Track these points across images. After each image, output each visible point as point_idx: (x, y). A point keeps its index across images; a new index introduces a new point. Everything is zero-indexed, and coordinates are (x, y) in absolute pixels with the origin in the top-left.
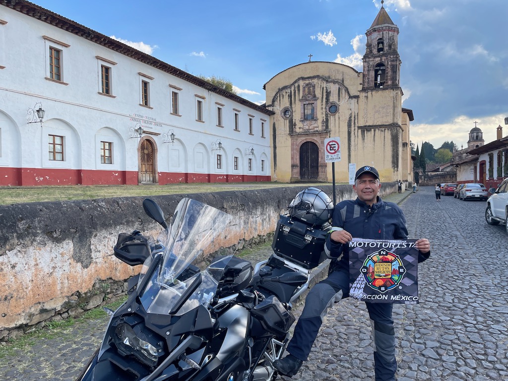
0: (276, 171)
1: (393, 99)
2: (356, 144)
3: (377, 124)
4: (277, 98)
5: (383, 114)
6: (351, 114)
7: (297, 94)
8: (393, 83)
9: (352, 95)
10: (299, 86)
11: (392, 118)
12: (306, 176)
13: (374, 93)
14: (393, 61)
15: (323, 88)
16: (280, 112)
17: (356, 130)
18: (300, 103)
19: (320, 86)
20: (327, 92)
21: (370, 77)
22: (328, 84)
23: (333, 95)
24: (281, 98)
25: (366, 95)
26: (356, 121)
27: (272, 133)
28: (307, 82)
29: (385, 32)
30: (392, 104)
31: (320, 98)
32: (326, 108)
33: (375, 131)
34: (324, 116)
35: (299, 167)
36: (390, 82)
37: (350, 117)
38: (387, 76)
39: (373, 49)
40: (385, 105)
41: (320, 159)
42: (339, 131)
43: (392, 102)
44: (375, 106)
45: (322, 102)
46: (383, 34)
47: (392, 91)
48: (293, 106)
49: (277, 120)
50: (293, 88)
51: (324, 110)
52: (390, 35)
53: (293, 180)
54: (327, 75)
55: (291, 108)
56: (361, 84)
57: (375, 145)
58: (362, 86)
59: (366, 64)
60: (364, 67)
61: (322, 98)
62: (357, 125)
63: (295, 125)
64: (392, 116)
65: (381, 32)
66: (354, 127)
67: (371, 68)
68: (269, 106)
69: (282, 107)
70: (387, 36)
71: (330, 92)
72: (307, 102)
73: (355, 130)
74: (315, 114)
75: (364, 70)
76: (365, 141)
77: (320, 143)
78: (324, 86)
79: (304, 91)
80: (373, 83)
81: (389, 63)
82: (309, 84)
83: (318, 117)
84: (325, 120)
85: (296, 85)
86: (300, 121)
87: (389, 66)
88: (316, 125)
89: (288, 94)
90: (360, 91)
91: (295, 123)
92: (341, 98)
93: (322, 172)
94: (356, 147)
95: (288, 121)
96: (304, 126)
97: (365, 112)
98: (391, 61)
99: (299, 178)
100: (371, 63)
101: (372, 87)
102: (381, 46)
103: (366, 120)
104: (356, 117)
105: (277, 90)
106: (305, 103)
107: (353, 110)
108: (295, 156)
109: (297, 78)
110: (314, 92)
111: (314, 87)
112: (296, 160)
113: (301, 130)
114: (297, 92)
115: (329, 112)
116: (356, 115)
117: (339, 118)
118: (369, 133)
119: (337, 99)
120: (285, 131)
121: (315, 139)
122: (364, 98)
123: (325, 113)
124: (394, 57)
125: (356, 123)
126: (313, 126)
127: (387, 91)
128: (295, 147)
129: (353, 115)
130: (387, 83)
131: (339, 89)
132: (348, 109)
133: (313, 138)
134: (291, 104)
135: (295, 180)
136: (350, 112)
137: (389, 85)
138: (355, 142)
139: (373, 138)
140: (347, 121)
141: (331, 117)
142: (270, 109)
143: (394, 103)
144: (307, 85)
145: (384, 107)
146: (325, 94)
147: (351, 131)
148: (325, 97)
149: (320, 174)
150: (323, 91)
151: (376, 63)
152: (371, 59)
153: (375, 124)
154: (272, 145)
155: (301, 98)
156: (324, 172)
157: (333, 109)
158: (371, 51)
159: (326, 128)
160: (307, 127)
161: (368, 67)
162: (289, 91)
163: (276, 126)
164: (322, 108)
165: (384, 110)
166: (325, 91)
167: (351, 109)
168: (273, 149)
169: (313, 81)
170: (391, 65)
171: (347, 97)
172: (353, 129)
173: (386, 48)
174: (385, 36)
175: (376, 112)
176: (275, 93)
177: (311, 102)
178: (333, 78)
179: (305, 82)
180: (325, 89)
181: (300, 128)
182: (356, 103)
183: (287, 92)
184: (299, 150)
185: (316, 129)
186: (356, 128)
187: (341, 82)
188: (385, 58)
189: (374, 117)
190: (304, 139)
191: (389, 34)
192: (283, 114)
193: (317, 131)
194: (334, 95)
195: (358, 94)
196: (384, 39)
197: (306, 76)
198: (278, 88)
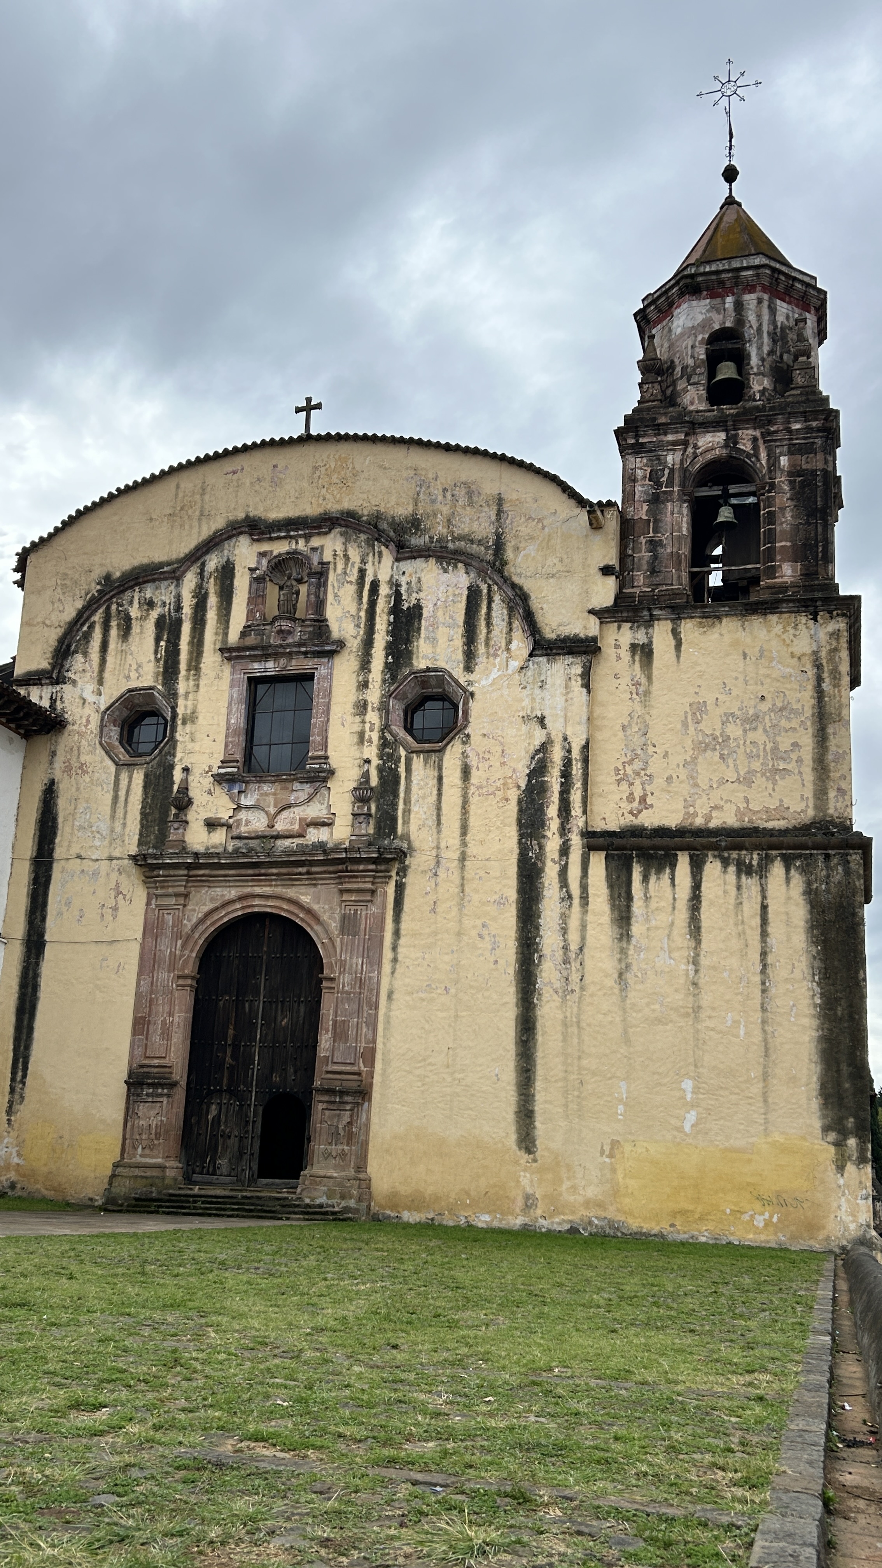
0: (24, 1111)
1: (811, 673)
2: (574, 947)
3: (712, 825)
4: (87, 636)
5: (750, 756)
6: (544, 748)
7: (211, 616)
8: (809, 574)
9: (550, 635)
10: (227, 572)
11: (809, 792)
12: (223, 1163)
13: (688, 628)
14: (807, 449)
15: (375, 586)
16: (95, 720)
17: (575, 856)
18: (227, 669)
19: (354, 576)
20: (395, 609)
21: (665, 537)
22: (406, 566)
23: (434, 626)
24: (114, 632)
25: (641, 637)
26: (576, 797)
27: (28, 848)
28: (280, 548)
29: (750, 299)
30: (805, 699)
31: (354, 644)
32: (384, 708)
33: (697, 867)
34: (371, 752)
35: (180, 1094)
36: (788, 572)
37: (538, 770)
38: (771, 536)
39: (681, 385)
40: (765, 707)
41: (325, 1041)
42: (463, 858)
43: (810, 687)
44: (698, 710)
45: (365, 665)
46: (739, 306)
47: (803, 619)
48: (182, 686)
49: (68, 769)
50: (190, 581)
51: (373, 717)
52: (780, 319)
53: (123, 1188)
54: (402, 510)
55: (172, 695)
56: (606, 571)
57: (704, 961)
58: (611, 583)
59: (639, 463)
60: (629, 479)
61: (368, 643)
62: (578, 821)
63: (184, 803)
64: (809, 776)
65: (729, 300)
66: (563, 831)
67: (670, 483)
68: (34, 679)
69: (114, 688)
70: (766, 317)
71: (416, 611)
72: (270, 665)
73: (565, 851)
74: (315, 738)
75: (628, 496)
76: (637, 928)
77: (334, 926)
78: (384, 576)
79: (256, 598)
80: (685, 576)
81: (784, 461)
82: (293, 557)
83: (334, 762)
84: (374, 781)
85: (213, 562)
86: (219, 779)
87: (781, 479)
88: (314, 811)
89: (154, 614)
90: (601, 614)
91: (184, 789)
92: (481, 649)
93: (335, 1136)
94: (575, 965)
95: (139, 777)
96: (243, 815)
97: (638, 740)
98: (793, 451)
99: (173, 1169)
100: (672, 459)
101: (675, 594)
102: (727, 371)
103: (638, 792)
104: (577, 770)
105: (95, 589)
106: (258, 668)
107: (555, 727)
108: (161, 1009)
109: (218, 523)
110: (320, 605)
111: (321, 574)
112: (166, 1034)
113: (219, 837)
114: (213, 601)
115: (402, 733)
116: (576, 754)
117: (466, 772)
118: (660, 884)
119: (460, 656)
120: (114, 838)
121: (305, 899)
122: (626, 655)
123: (375, 736)
124: (809, 429)
125: (576, 809)
126: (297, 813)
127: (774, 618)
128: (166, 947)
129: (557, 755)
130: (772, 572)
131: (473, 596)
132: (526, 719)
133: (291, 893)
134: (170, 671)
135: (141, 1189)
136: (539, 736)
137: (783, 588)
138: (564, 931)
139: (682, 914)
140: (514, 795)
141: (418, 763)
142: (39, 696)
143: (820, 694)
144: (279, 565)
145: (756, 717)
146: (382, 624)
147: (541, 855)
148: (381, 639)
149: (319, 1147)
150: (372, 604)
151: (700, 461)
152: (670, 438)
153: (699, 822)
154: (19, 929)
155: (234, 637)
156: (350, 1137)
157: (432, 715)
158: (670, 399)
159: (378, 828)
160: (257, 822)
161: (654, 478)
162: (163, 594)
163: (63, 805)
164: (362, 707)
165: (758, 736)
166: (382, 605)
167: (541, 721)
168: (17, 950)
169: (315, 542)
170: (794, 473)
171: (521, 645)
172: (552, 845)
173: (759, 384)
174: (752, 317)
175: (702, 747)
176: (79, 604)
177: (297, 665)
178: (440, 529)
179: (265, 547)
180: (384, 590)
181: (211, 825)
182: (576, 685)
183: (151, 604)
184: (190, 969)
185: (315, 836)
186: (576, 841)
187: (490, 557)
188: (757, 433)
189: (692, 777)
190: (233, 893)
191: (773, 311)
192: (114, 732)
193: (321, 846)
194: (442, 633)
195: (591, 627)
196: (749, 332)
197: (274, 515)
198: (98, 572)
